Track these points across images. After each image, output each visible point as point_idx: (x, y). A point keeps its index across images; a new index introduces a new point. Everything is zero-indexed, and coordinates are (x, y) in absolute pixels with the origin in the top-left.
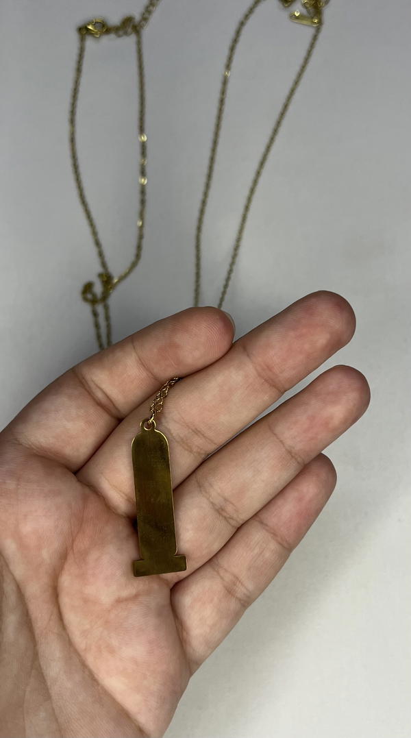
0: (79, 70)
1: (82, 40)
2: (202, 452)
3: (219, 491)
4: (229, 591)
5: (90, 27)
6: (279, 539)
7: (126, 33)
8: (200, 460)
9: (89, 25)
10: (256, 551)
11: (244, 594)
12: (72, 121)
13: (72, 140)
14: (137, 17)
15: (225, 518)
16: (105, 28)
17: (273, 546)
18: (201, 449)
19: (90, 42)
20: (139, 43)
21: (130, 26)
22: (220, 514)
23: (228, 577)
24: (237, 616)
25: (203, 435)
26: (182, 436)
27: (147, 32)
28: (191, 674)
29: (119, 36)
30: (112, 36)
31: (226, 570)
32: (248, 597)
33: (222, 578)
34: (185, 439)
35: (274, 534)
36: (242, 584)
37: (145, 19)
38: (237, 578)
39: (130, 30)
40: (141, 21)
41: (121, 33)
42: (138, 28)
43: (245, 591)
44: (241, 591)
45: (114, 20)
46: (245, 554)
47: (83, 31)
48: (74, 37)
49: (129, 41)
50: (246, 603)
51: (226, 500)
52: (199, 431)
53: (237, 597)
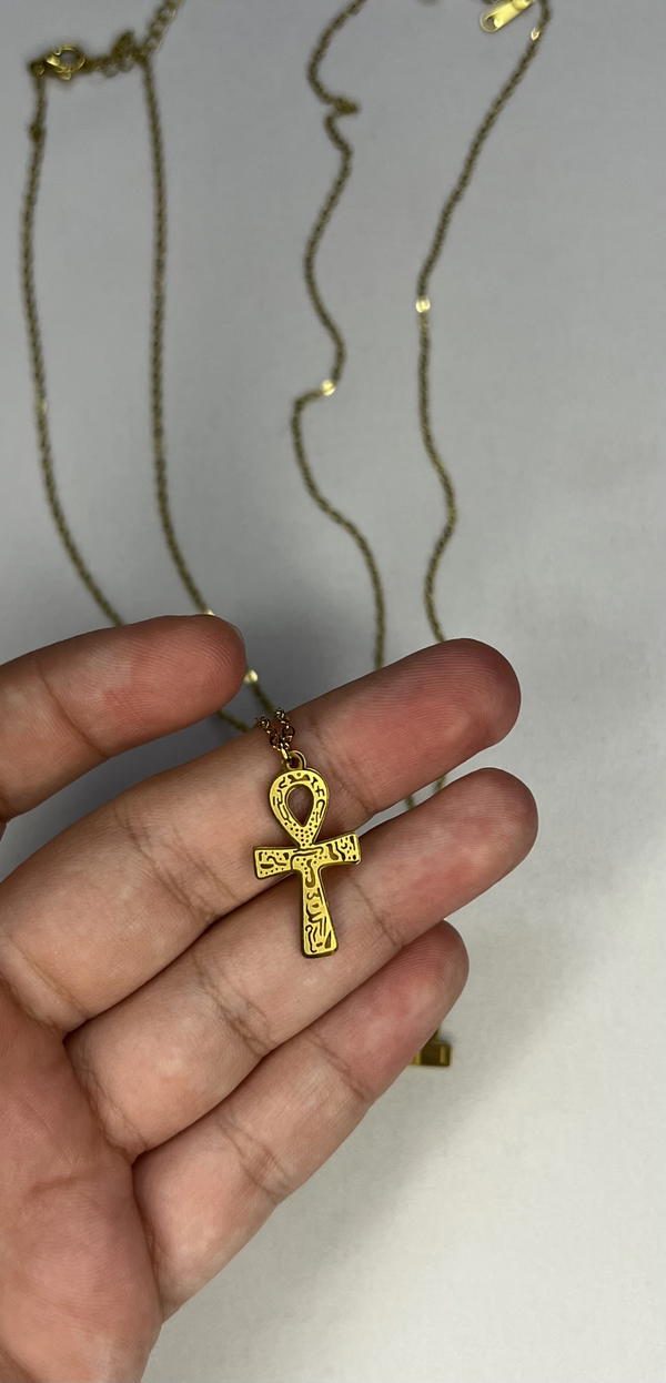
1: (39, 86)
2: (208, 909)
3: (239, 985)
4: (252, 1179)
5: (52, 62)
7: (122, 67)
8: (202, 926)
9: (49, 56)
10: (312, 1102)
11: (278, 1180)
14: (140, 32)
15: (245, 1038)
16: (80, 62)
18: (206, 904)
19: (53, 90)
20: (149, 81)
21: (129, 52)
22: (236, 1030)
23: (252, 1151)
24: (260, 1218)
25: (214, 875)
26: (174, 873)
27: (161, 60)
28: (164, 1318)
29: (111, 75)
30: (97, 76)
31: (250, 1139)
32: (284, 1186)
33: (240, 1153)
34: (179, 882)
35: (347, 1074)
36: (276, 1163)
37: (155, 34)
38: (268, 1153)
39: (129, 60)
40: (147, 40)
41: (113, 68)
42: (144, 53)
43: (280, 1175)
44: (272, 1176)
45: (99, 42)
46: (288, 1107)
47: (40, 69)
48: (24, 82)
49: (130, 82)
50: (276, 1196)
51: (250, 1004)
52: (208, 868)
53: (264, 1189)
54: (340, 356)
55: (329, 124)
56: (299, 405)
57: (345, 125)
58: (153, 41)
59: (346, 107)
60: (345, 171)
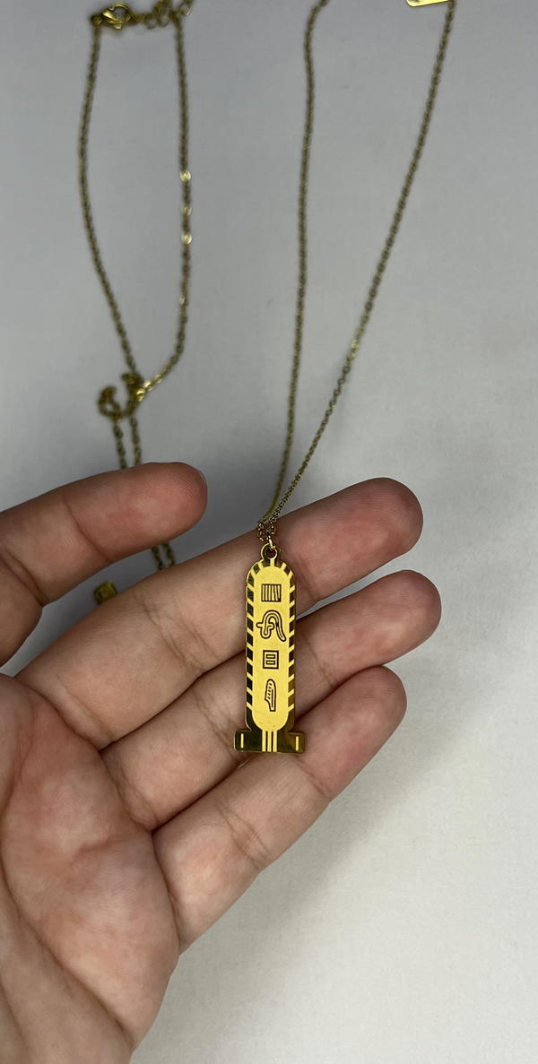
0: (92, 78)
1: (97, 33)
2: (197, 665)
4: (239, 847)
5: (108, 15)
6: (317, 783)
7: (160, 24)
8: (193, 677)
9: (105, 11)
11: (260, 853)
12: (83, 153)
13: (83, 181)
15: (227, 745)
17: (307, 791)
18: (197, 661)
19: (107, 37)
20: (179, 36)
21: (166, 13)
22: (221, 739)
23: (239, 827)
27: (189, 21)
29: (150, 28)
30: (140, 27)
31: (239, 818)
32: (264, 857)
33: (231, 828)
35: (312, 775)
36: (258, 838)
37: (187, 2)
38: (252, 829)
39: (165, 18)
40: (182, 6)
41: (153, 22)
42: (178, 15)
43: (261, 848)
44: (254, 848)
46: (267, 798)
47: (98, 20)
48: (85, 29)
49: (165, 34)
50: (259, 864)
51: (230, 722)
52: (198, 635)
53: (248, 857)
58: (185, 7)
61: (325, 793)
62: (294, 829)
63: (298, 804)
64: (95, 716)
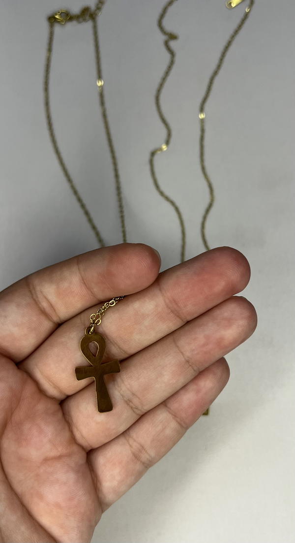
0: (50, 50)
1: (52, 26)
3: (129, 386)
4: (136, 457)
5: (57, 17)
6: (179, 420)
7: (85, 20)
9: (56, 14)
10: (160, 427)
11: (147, 459)
12: (46, 89)
13: (47, 104)
14: (93, 7)
15: (132, 407)
16: (68, 17)
17: (173, 425)
19: (57, 28)
20: (95, 28)
21: (88, 14)
22: (128, 404)
23: (135, 445)
24: (140, 475)
25: (118, 346)
27: (101, 18)
28: (103, 511)
29: (80, 22)
30: (74, 23)
31: (135, 441)
32: (150, 461)
33: (131, 446)
35: (175, 416)
36: (146, 451)
37: (98, 8)
38: (143, 447)
39: (87, 18)
40: (96, 10)
41: (81, 19)
42: (94, 16)
43: (148, 457)
44: (145, 457)
45: (76, 10)
46: (150, 429)
47: (52, 20)
48: (45, 24)
49: (88, 26)
50: (148, 465)
51: (133, 394)
52: (115, 343)
53: (141, 462)
54: (169, 135)
55: (166, 44)
56: (153, 154)
57: (172, 44)
58: (98, 11)
59: (172, 37)
60: (172, 62)
61: (184, 426)
62: (166, 446)
63: (168, 432)
64: (56, 387)
